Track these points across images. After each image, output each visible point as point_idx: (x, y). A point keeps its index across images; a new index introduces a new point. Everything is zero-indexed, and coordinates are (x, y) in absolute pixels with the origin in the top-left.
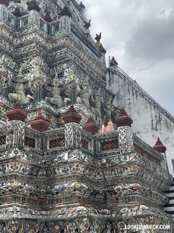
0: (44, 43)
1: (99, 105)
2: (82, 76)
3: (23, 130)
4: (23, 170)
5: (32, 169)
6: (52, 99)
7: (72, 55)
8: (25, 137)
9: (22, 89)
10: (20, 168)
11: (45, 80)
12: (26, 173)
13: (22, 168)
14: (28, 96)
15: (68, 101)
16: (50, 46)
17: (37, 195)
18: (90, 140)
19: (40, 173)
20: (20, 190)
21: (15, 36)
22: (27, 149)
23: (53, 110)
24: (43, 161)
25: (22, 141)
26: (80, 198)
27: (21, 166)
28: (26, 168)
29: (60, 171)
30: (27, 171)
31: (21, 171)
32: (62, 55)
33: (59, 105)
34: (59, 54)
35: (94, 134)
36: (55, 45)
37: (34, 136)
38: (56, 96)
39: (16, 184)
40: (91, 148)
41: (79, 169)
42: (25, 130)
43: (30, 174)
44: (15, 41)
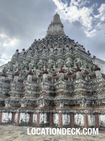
1: (90, 67)
5: (67, 86)
8: (64, 77)
9: (65, 66)
10: (63, 86)
11: (71, 63)
12: (65, 87)
14: (67, 68)
16: (73, 55)
18: (86, 77)
22: (65, 81)
29: (76, 86)
37: (67, 77)
39: (62, 90)
40: (86, 79)
42: (64, 75)
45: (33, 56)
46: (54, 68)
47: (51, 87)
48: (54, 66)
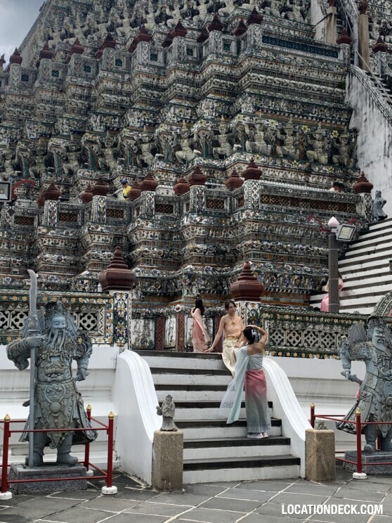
0: (228, 71)
2: (270, 105)
3: (153, 199)
4: (151, 236)
5: (163, 235)
6: (219, 149)
7: (259, 79)
8: (156, 205)
9: (187, 144)
10: (147, 235)
11: (209, 129)
12: (157, 239)
13: (149, 235)
14: (195, 151)
15: (238, 148)
17: (170, 257)
18: (226, 198)
19: (174, 237)
20: (146, 254)
21: (195, 73)
23: (216, 163)
24: (175, 226)
25: (152, 211)
26: (200, 257)
27: (148, 233)
28: (154, 234)
30: (156, 237)
31: (149, 238)
32: (247, 82)
33: (228, 154)
34: (243, 82)
35: (232, 190)
36: (242, 70)
37: (169, 202)
38: (222, 145)
41: (196, 232)
42: (155, 199)
43: (162, 239)
44: (198, 78)
45: (62, 91)
46: (147, 157)
47: (117, 238)
48: (145, 147)
